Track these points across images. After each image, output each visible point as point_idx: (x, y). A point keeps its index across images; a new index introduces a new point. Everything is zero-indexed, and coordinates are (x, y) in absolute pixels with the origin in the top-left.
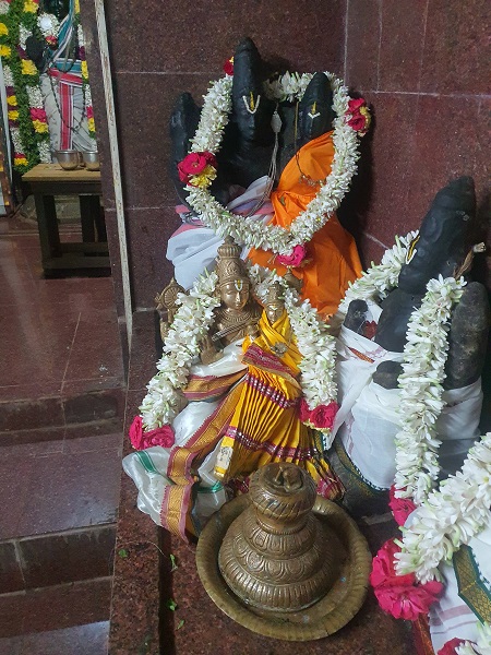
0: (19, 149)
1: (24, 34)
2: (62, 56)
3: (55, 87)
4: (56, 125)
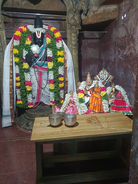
0: (19, 97)
1: (25, 53)
2: (40, 60)
3: (36, 73)
4: (35, 87)
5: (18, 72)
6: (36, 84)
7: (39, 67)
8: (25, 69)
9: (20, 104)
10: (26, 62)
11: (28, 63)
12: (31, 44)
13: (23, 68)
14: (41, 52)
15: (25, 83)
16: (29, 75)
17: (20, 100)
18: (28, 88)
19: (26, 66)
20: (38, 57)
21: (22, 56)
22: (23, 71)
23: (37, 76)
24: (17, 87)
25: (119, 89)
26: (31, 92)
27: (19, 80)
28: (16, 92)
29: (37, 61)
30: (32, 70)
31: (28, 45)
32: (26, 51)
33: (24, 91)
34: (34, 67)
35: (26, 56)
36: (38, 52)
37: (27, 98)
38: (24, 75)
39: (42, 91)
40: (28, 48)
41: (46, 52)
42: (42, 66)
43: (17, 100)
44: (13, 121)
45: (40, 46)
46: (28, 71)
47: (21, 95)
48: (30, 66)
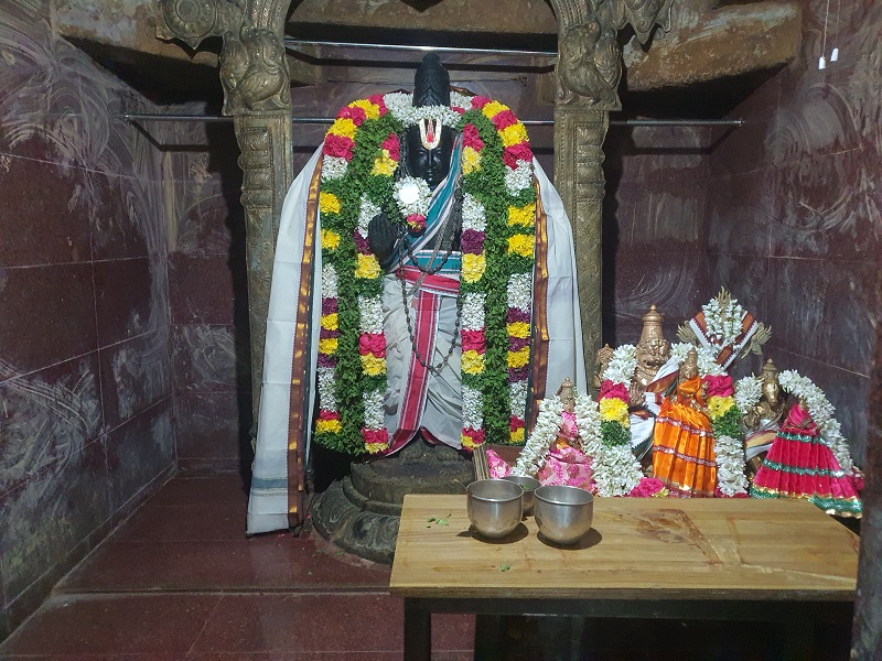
0: (329, 403)
1: (368, 211)
2: (429, 246)
3: (410, 298)
4: (401, 362)
5: (333, 294)
6: (407, 348)
7: (423, 276)
8: (361, 281)
9: (332, 434)
10: (371, 252)
11: (377, 256)
12: (397, 175)
13: (357, 275)
14: (435, 211)
15: (357, 342)
16: (378, 306)
17: (330, 416)
18: (372, 366)
19: (368, 266)
20: (420, 233)
21: (355, 224)
22: (353, 291)
23: (413, 313)
24: (325, 360)
25: (798, 391)
26: (379, 381)
27: (334, 328)
28: (317, 381)
29: (418, 251)
30: (392, 286)
31: (382, 176)
32: (374, 202)
33: (352, 378)
34: (402, 275)
35: (373, 226)
36: (424, 211)
37: (363, 410)
38: (356, 308)
39: (431, 379)
40: (382, 192)
41: (457, 210)
42: (438, 269)
43: (318, 414)
44: (294, 510)
45: (432, 185)
46: (374, 289)
47: (338, 394)
48: (385, 267)
